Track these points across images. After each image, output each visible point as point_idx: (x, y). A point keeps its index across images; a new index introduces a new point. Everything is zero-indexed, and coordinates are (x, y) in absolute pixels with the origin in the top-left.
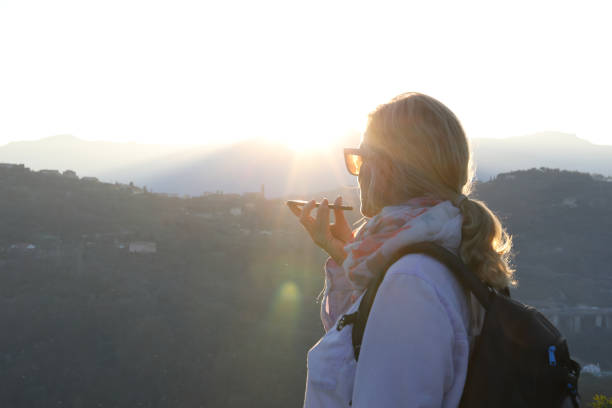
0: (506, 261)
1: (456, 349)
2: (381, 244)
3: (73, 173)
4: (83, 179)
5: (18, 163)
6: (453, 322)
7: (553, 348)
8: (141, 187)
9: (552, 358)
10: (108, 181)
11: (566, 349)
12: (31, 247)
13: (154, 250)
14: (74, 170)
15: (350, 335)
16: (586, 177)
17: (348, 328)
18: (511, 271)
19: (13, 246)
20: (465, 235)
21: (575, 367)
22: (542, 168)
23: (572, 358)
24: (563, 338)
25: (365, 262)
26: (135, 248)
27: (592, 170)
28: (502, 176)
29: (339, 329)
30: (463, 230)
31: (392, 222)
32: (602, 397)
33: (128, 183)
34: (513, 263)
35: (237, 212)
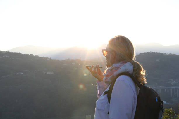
0: (144, 77)
1: (135, 98)
2: (113, 73)
3: (32, 55)
4: (35, 56)
5: (19, 52)
6: (134, 92)
7: (157, 98)
8: (49, 58)
9: (157, 100)
10: (41, 56)
11: (160, 98)
12: (22, 73)
13: (53, 74)
14: (32, 54)
15: (107, 97)
16: (162, 54)
17: (106, 95)
18: (146, 79)
19: (18, 73)
20: (134, 70)
21: (162, 102)
22: (151, 52)
23: (161, 100)
24: (159, 95)
25: (109, 78)
26: (48, 73)
27: (163, 52)
28: (140, 54)
29: (104, 95)
30: (134, 69)
31: (116, 67)
32: (167, 109)
33: (46, 57)
34: (146, 77)
35: (73, 64)
